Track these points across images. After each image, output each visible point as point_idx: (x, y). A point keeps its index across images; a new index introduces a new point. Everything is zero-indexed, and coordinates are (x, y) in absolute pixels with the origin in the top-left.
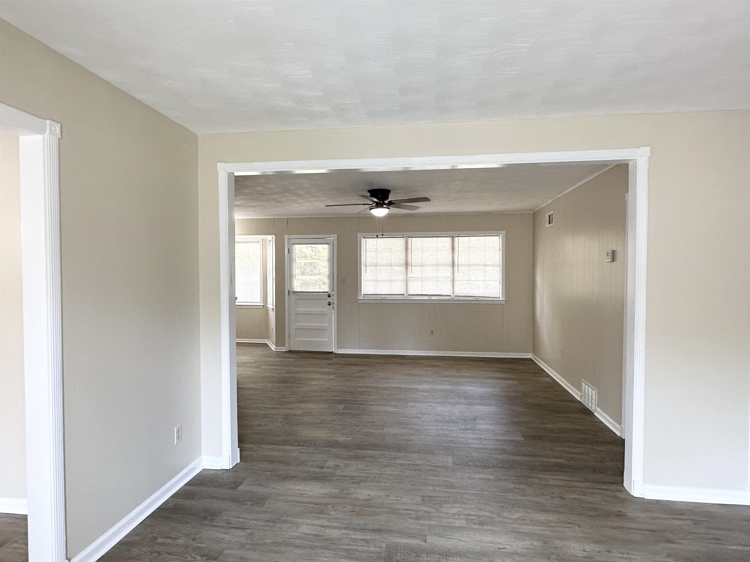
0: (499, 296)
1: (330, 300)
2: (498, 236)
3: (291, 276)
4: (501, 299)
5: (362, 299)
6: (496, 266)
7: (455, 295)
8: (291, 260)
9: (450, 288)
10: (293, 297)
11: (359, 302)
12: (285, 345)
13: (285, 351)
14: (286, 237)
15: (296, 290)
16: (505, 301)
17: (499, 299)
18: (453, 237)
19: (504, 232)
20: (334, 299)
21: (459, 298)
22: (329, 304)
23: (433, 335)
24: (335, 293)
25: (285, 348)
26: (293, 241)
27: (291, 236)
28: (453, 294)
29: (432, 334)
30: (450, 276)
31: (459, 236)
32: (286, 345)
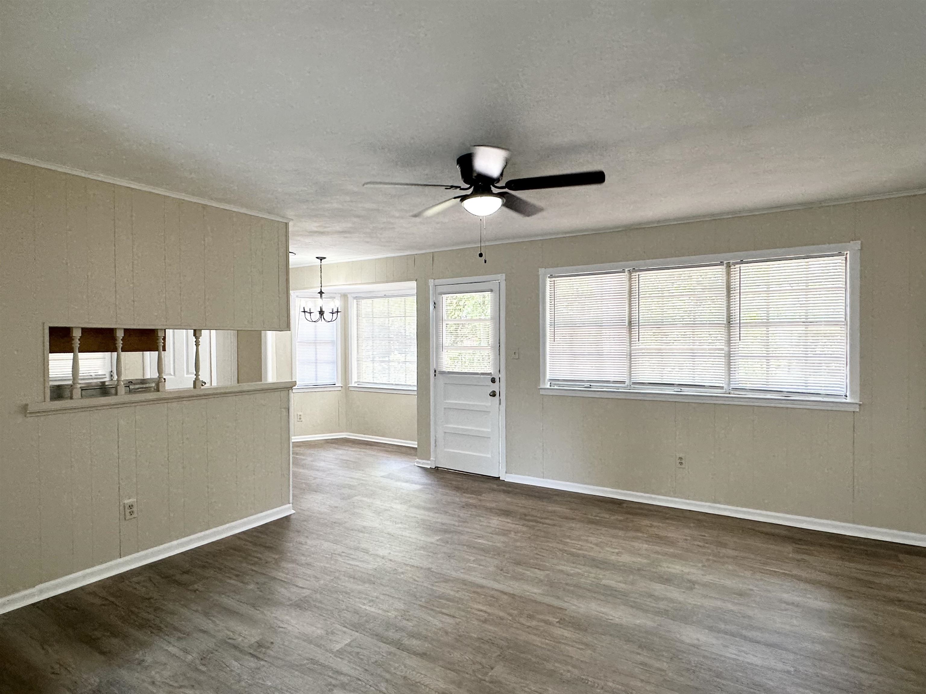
0: (843, 393)
1: (495, 387)
2: (840, 254)
3: (439, 347)
4: (848, 400)
5: (548, 389)
6: (836, 323)
7: (733, 386)
8: (439, 319)
9: (722, 371)
10: (441, 380)
11: (541, 393)
12: (430, 457)
13: (429, 467)
14: (431, 282)
15: (444, 369)
16: (860, 405)
17: (844, 400)
18: (729, 266)
19: (857, 245)
20: (501, 387)
21: (743, 394)
22: (493, 394)
23: (683, 466)
24: (503, 375)
25: (429, 462)
26: (440, 289)
27: (438, 282)
28: (729, 384)
29: (681, 463)
30: (723, 347)
31: (742, 262)
32: (431, 459)
